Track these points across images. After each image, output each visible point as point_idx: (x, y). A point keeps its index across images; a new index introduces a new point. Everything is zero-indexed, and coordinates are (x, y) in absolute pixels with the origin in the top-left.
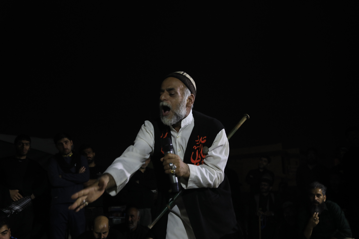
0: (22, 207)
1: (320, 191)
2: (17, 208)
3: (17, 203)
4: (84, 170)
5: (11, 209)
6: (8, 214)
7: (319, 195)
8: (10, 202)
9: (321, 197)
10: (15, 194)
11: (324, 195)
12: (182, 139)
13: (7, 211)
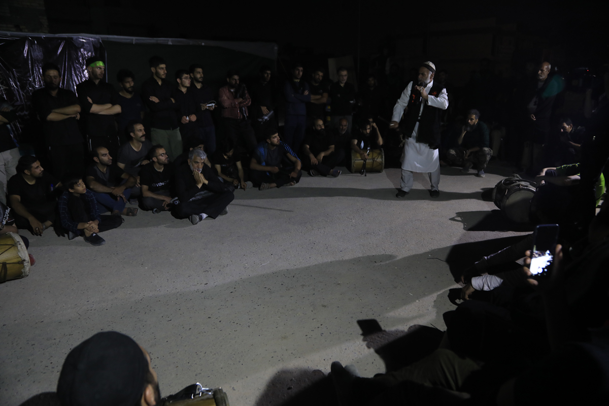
0: (269, 117)
1: (474, 116)
2: (266, 118)
3: (266, 115)
4: (307, 93)
5: (263, 119)
6: (261, 122)
7: (472, 119)
8: (262, 115)
9: (474, 121)
10: (264, 109)
11: (476, 119)
12: (426, 91)
13: (260, 120)
